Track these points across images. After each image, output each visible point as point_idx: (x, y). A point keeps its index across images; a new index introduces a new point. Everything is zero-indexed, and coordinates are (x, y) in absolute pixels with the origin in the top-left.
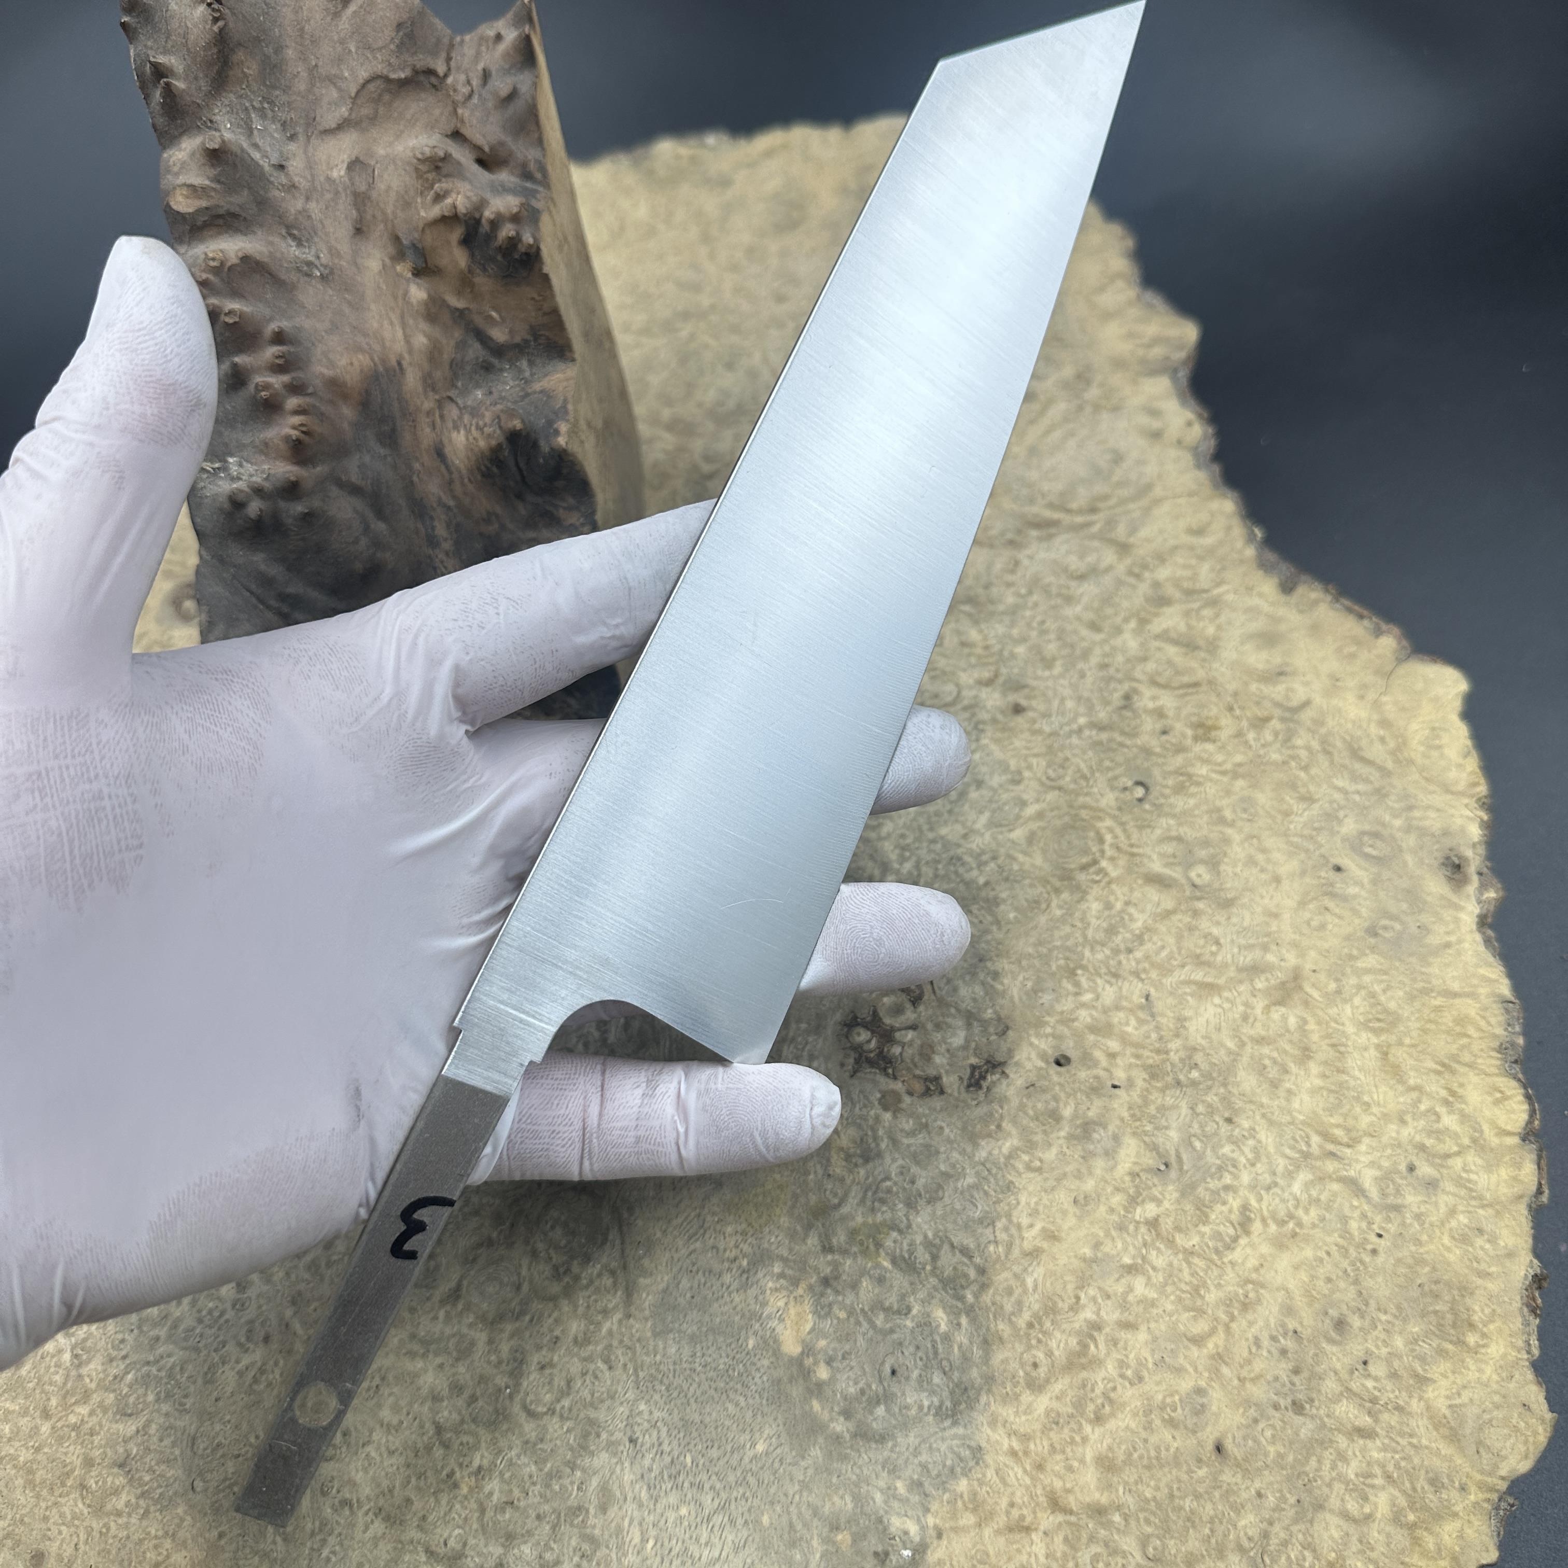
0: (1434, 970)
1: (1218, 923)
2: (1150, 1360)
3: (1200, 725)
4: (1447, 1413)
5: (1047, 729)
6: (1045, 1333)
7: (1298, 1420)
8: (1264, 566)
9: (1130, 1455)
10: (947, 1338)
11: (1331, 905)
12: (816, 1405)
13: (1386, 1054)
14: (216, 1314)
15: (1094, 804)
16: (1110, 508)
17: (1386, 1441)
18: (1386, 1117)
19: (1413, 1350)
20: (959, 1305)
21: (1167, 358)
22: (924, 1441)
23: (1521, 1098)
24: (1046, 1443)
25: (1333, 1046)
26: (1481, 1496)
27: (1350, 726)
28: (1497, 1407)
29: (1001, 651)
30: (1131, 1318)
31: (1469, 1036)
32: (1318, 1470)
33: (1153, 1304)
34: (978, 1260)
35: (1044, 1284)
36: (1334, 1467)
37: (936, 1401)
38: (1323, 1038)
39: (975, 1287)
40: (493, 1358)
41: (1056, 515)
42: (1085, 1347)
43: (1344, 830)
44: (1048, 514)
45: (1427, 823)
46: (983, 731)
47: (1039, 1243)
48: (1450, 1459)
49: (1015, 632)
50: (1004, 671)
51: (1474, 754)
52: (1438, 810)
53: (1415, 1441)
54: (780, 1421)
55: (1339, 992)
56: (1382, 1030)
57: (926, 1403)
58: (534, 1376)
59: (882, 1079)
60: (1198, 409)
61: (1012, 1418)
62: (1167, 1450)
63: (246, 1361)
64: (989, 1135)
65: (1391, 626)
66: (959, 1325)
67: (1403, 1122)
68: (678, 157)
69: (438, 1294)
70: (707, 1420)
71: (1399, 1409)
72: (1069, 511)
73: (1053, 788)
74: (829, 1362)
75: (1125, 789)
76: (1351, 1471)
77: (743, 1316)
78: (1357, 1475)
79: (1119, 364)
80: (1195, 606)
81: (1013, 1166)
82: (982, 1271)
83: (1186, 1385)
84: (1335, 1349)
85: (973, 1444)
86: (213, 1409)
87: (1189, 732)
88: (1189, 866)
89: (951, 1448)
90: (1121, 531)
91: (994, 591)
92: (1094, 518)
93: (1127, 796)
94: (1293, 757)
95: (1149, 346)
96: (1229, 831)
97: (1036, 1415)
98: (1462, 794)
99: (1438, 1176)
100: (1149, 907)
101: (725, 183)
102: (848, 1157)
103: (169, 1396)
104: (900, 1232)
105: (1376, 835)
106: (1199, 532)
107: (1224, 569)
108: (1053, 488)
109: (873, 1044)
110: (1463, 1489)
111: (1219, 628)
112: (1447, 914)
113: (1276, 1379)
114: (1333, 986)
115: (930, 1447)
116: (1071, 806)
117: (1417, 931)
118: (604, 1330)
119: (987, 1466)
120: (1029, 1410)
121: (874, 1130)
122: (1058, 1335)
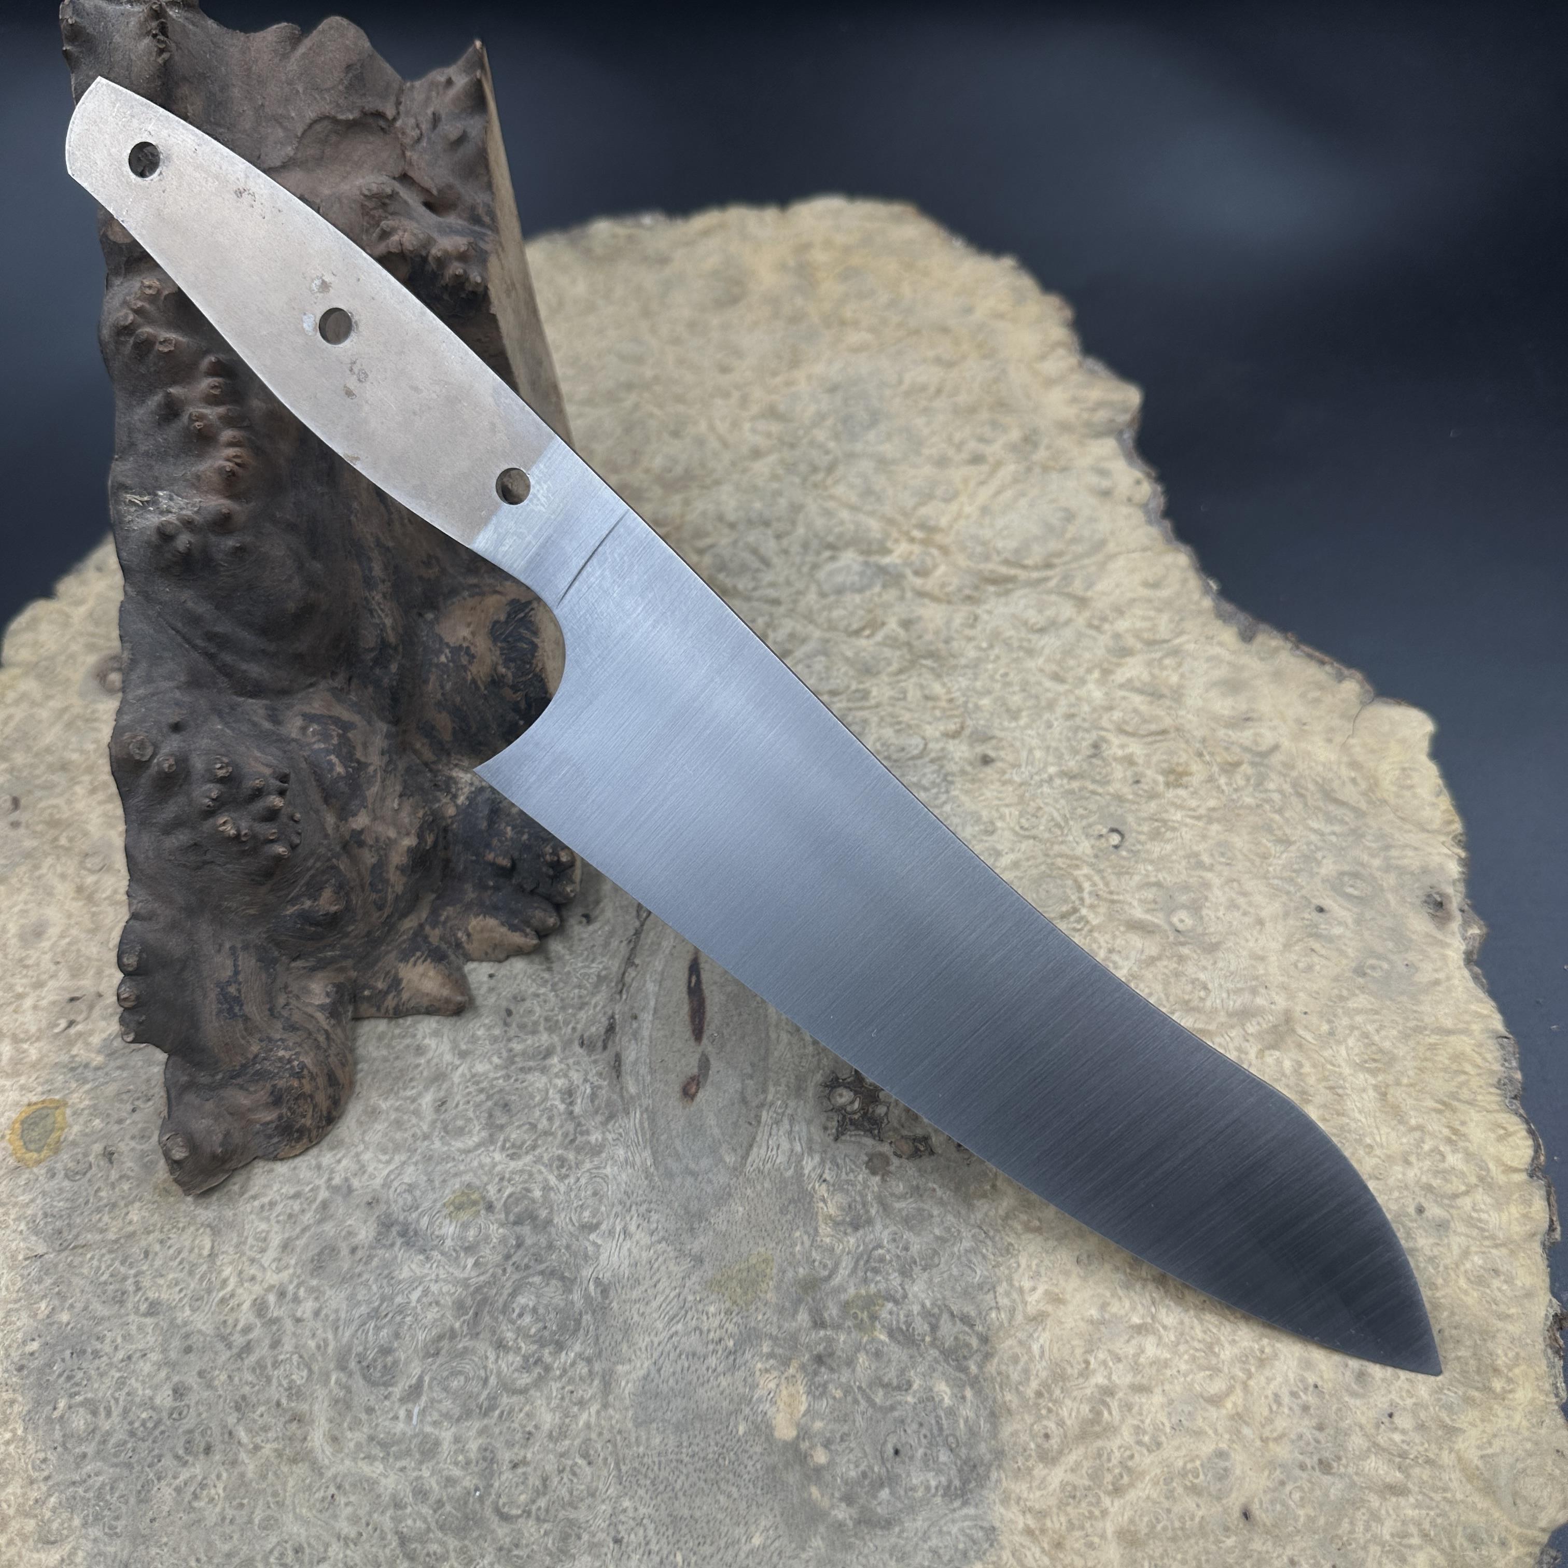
0: (1426, 1008)
1: (1205, 968)
2: (1168, 1425)
3: (1172, 771)
4: (1480, 1464)
5: (1017, 779)
6: (1055, 1402)
7: (1326, 1479)
8: (1220, 615)
9: (1154, 1527)
10: (951, 1412)
11: (1317, 946)
12: (815, 1491)
13: (1384, 1094)
14: (150, 1425)
15: (1070, 853)
16: (1065, 563)
17: (1420, 1497)
18: (1390, 1158)
19: (1439, 1400)
20: (963, 1376)
21: (1112, 421)
22: (932, 1524)
23: (1524, 1133)
24: (1063, 1519)
25: (1331, 1088)
26: (1523, 1550)
27: (1320, 768)
28: (1530, 1454)
29: (966, 703)
30: (1145, 1382)
31: (1465, 1073)
32: (1352, 1532)
33: (1166, 1364)
34: (979, 1328)
35: (1051, 1350)
36: (1367, 1529)
37: (943, 1479)
38: (1319, 1081)
39: (978, 1357)
40: (460, 1458)
41: (1013, 572)
42: (1099, 1414)
43: (1323, 871)
44: (1004, 570)
45: (1406, 862)
46: (952, 783)
47: (1042, 1306)
48: (1487, 1513)
49: (978, 684)
50: (969, 722)
51: (1445, 791)
52: (1416, 849)
53: (1449, 1495)
54: (777, 1511)
55: (1332, 1033)
56: (1379, 1070)
57: (933, 1483)
58: (507, 1475)
59: (868, 1141)
60: (1148, 470)
61: (1025, 1495)
62: (1192, 1519)
63: (184, 1475)
64: (984, 1195)
65: (1352, 671)
66: (963, 1398)
67: (1407, 1163)
68: (614, 236)
69: (397, 1391)
70: (698, 1514)
71: (1429, 1461)
72: (1024, 567)
73: (1028, 837)
74: (827, 1444)
75: (1101, 836)
76: (1386, 1531)
77: (731, 1401)
78: (1392, 1535)
79: (1064, 427)
80: (1158, 655)
81: (1011, 1227)
82: (984, 1340)
83: (1207, 1448)
84: (1358, 1402)
85: (985, 1524)
86: (147, 1532)
87: (1161, 779)
88: (1171, 911)
89: (962, 1530)
90: (1077, 587)
91: (955, 644)
92: (1049, 573)
93: (1103, 843)
94: (1267, 801)
95: (1094, 410)
96: (1209, 875)
97: (1051, 1488)
98: (1438, 832)
99: (1448, 1217)
100: (1133, 955)
101: (663, 260)
102: (836, 1224)
103: (97, 1518)
104: (896, 1302)
105: (1355, 875)
106: (1155, 585)
107: (1182, 619)
108: (1007, 545)
109: (856, 1105)
110: (1503, 1543)
111: (1182, 676)
112: (1433, 952)
113: (1300, 1437)
114: (1325, 1027)
115: (940, 1531)
116: (1047, 855)
117: (1404, 969)
118: (581, 1423)
119: (1002, 1548)
120: (1043, 1484)
121: (863, 1196)
122: (1068, 1402)
